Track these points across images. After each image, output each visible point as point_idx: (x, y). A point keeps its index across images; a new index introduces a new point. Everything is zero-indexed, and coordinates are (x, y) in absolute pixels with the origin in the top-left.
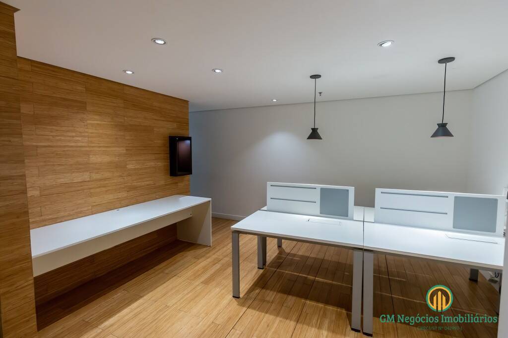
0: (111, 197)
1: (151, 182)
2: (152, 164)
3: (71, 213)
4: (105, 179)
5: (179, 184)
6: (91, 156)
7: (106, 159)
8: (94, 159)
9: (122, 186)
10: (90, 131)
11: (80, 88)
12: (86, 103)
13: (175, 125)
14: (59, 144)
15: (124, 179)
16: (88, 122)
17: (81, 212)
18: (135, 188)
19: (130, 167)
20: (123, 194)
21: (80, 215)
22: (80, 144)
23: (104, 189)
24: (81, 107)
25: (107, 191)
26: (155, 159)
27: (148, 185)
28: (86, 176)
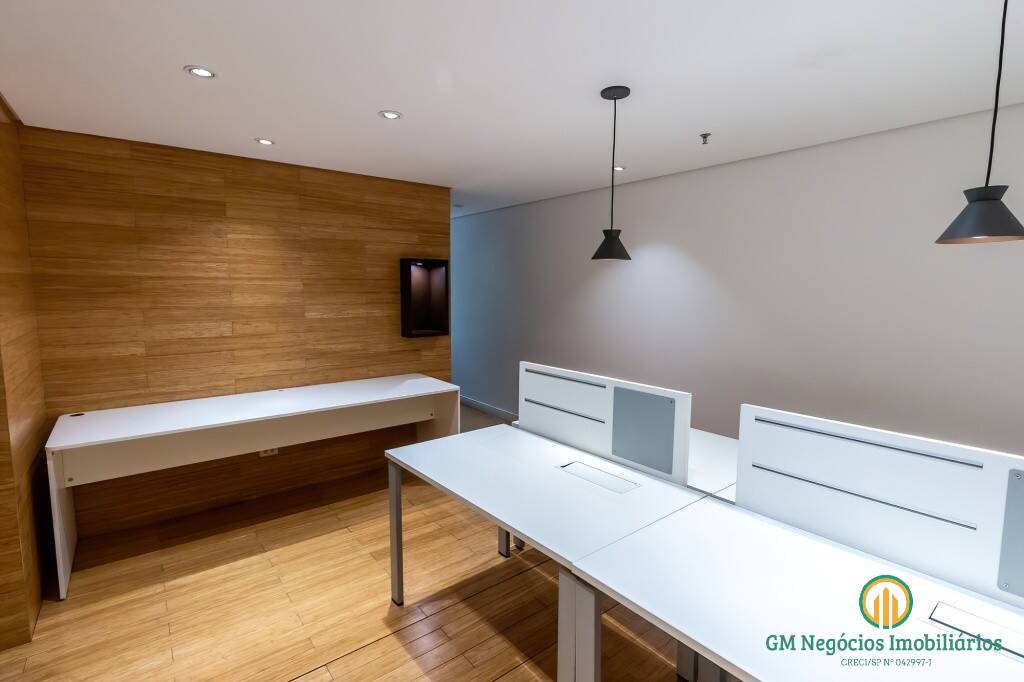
0: (271, 366)
1: (358, 346)
2: (361, 311)
3: (199, 387)
4: (261, 336)
5: (424, 353)
6: (234, 295)
7: (265, 300)
8: (238, 299)
9: (296, 349)
10: (232, 252)
11: (215, 179)
12: (224, 205)
13: (415, 238)
14: (178, 273)
15: (299, 337)
16: (229, 236)
17: (215, 388)
18: (322, 354)
19: (310, 315)
20: (300, 364)
21: (214, 392)
22: (213, 275)
23: (260, 352)
24: (216, 211)
25: (263, 356)
26: (367, 304)
27: (351, 350)
28: (225, 328)
